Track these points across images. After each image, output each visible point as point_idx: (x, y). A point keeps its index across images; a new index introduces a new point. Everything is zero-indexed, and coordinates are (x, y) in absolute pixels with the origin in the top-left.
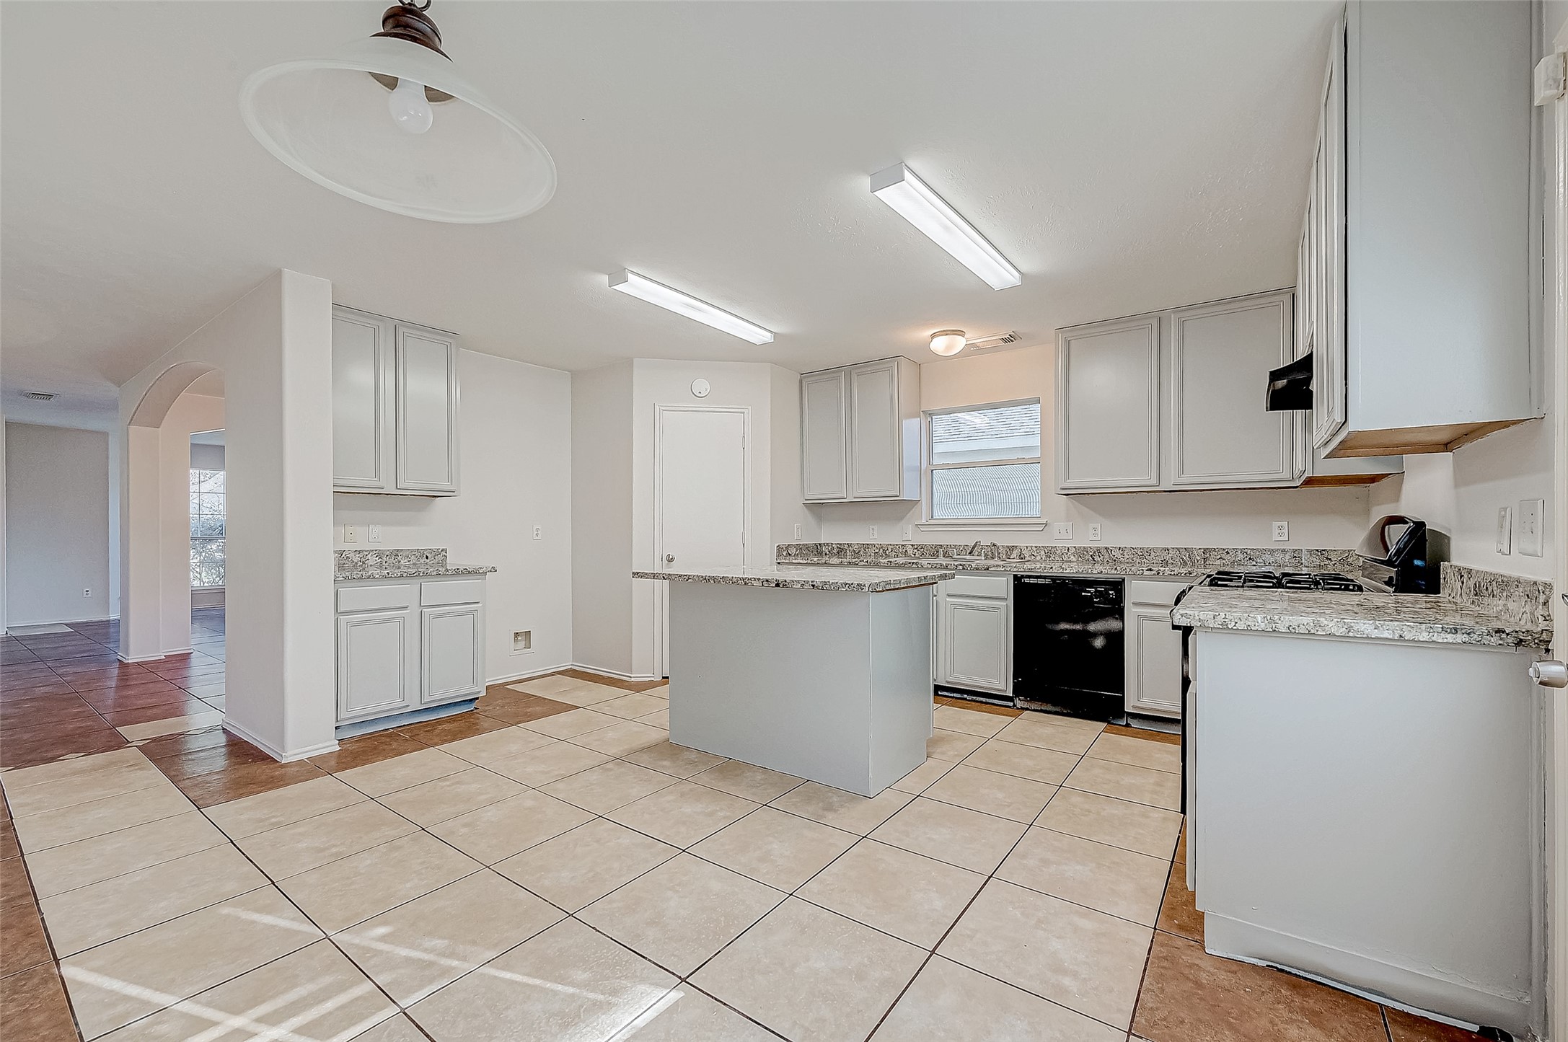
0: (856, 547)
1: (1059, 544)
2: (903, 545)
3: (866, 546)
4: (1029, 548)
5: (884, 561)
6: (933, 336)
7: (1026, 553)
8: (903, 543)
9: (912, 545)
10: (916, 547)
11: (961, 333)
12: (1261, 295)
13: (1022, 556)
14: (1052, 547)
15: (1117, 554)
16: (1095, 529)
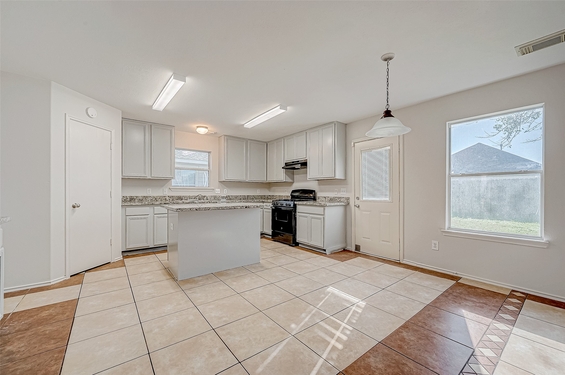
0: (141, 197)
1: (217, 195)
2: (164, 196)
3: (146, 197)
4: (209, 196)
5: (180, 202)
6: (198, 127)
7: (209, 198)
8: (165, 195)
9: (169, 196)
10: (170, 197)
11: (207, 128)
12: (261, 142)
13: (207, 199)
14: (215, 196)
15: (231, 197)
16: (225, 191)
